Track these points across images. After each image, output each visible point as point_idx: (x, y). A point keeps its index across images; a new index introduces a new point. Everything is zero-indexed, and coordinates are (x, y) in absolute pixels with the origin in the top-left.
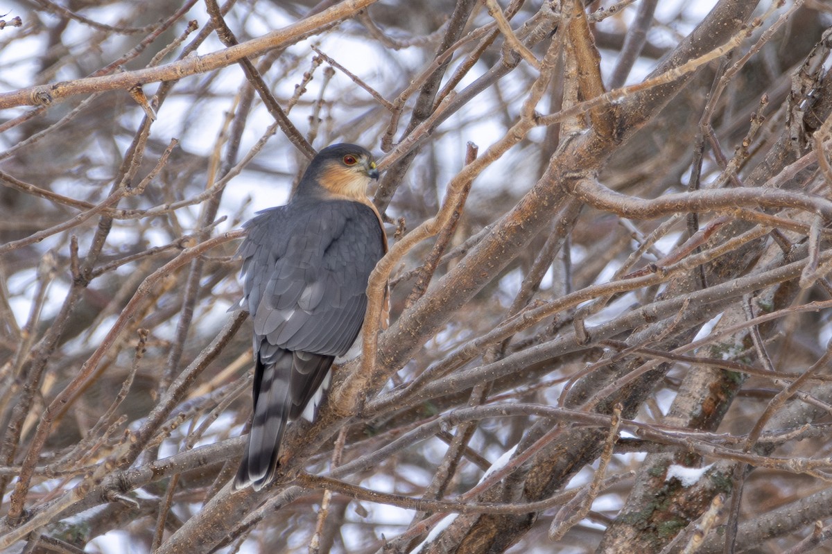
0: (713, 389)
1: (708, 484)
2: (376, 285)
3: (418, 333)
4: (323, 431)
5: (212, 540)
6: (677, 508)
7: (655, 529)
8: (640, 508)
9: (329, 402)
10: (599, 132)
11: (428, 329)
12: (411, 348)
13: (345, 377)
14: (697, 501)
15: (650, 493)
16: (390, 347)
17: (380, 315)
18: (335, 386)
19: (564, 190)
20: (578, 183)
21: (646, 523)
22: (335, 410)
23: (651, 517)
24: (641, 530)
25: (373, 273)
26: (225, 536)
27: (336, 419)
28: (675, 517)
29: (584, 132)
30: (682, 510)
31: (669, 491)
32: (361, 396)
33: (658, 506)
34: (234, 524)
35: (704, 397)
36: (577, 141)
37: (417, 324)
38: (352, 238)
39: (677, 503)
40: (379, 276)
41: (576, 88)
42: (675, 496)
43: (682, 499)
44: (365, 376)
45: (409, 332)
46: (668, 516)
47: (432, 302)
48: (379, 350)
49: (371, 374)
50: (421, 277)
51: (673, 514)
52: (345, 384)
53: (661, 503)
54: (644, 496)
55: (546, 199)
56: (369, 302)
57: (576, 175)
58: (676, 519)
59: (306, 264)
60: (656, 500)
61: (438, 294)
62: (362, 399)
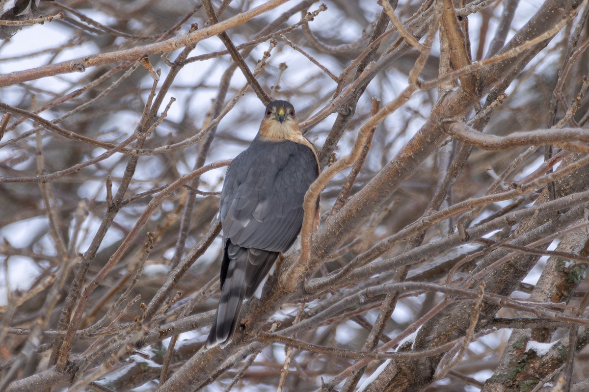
0: (559, 287)
1: (555, 354)
2: (309, 202)
3: (341, 233)
4: (275, 303)
5: (199, 381)
6: (534, 371)
7: (518, 386)
8: (507, 371)
9: (279, 282)
10: (466, 90)
11: (348, 230)
12: (336, 243)
13: (290, 264)
14: (547, 366)
15: (514, 361)
16: (321, 243)
17: (313, 223)
18: (283, 271)
19: (442, 131)
20: (452, 125)
21: (512, 382)
22: (284, 288)
23: (514, 378)
24: (508, 387)
25: (307, 193)
26: (208, 378)
27: (284, 294)
28: (531, 377)
29: (455, 89)
30: (537, 372)
31: (527, 359)
32: (302, 278)
33: (520, 370)
34: (214, 369)
35: (552, 293)
36: (450, 96)
37: (340, 226)
38: (293, 168)
39: (533, 368)
40: (311, 195)
41: (449, 58)
42: (532, 362)
43: (537, 365)
44: (304, 265)
45: (334, 232)
46: (527, 377)
47: (350, 211)
48: (313, 245)
49: (308, 263)
50: (342, 193)
51: (531, 375)
52: (290, 270)
53: (522, 367)
54: (510, 363)
55: (429, 137)
56: (305, 213)
57: (450, 120)
58: (533, 379)
59: (259, 187)
60: (518, 365)
61: (354, 205)
62: (302, 280)
